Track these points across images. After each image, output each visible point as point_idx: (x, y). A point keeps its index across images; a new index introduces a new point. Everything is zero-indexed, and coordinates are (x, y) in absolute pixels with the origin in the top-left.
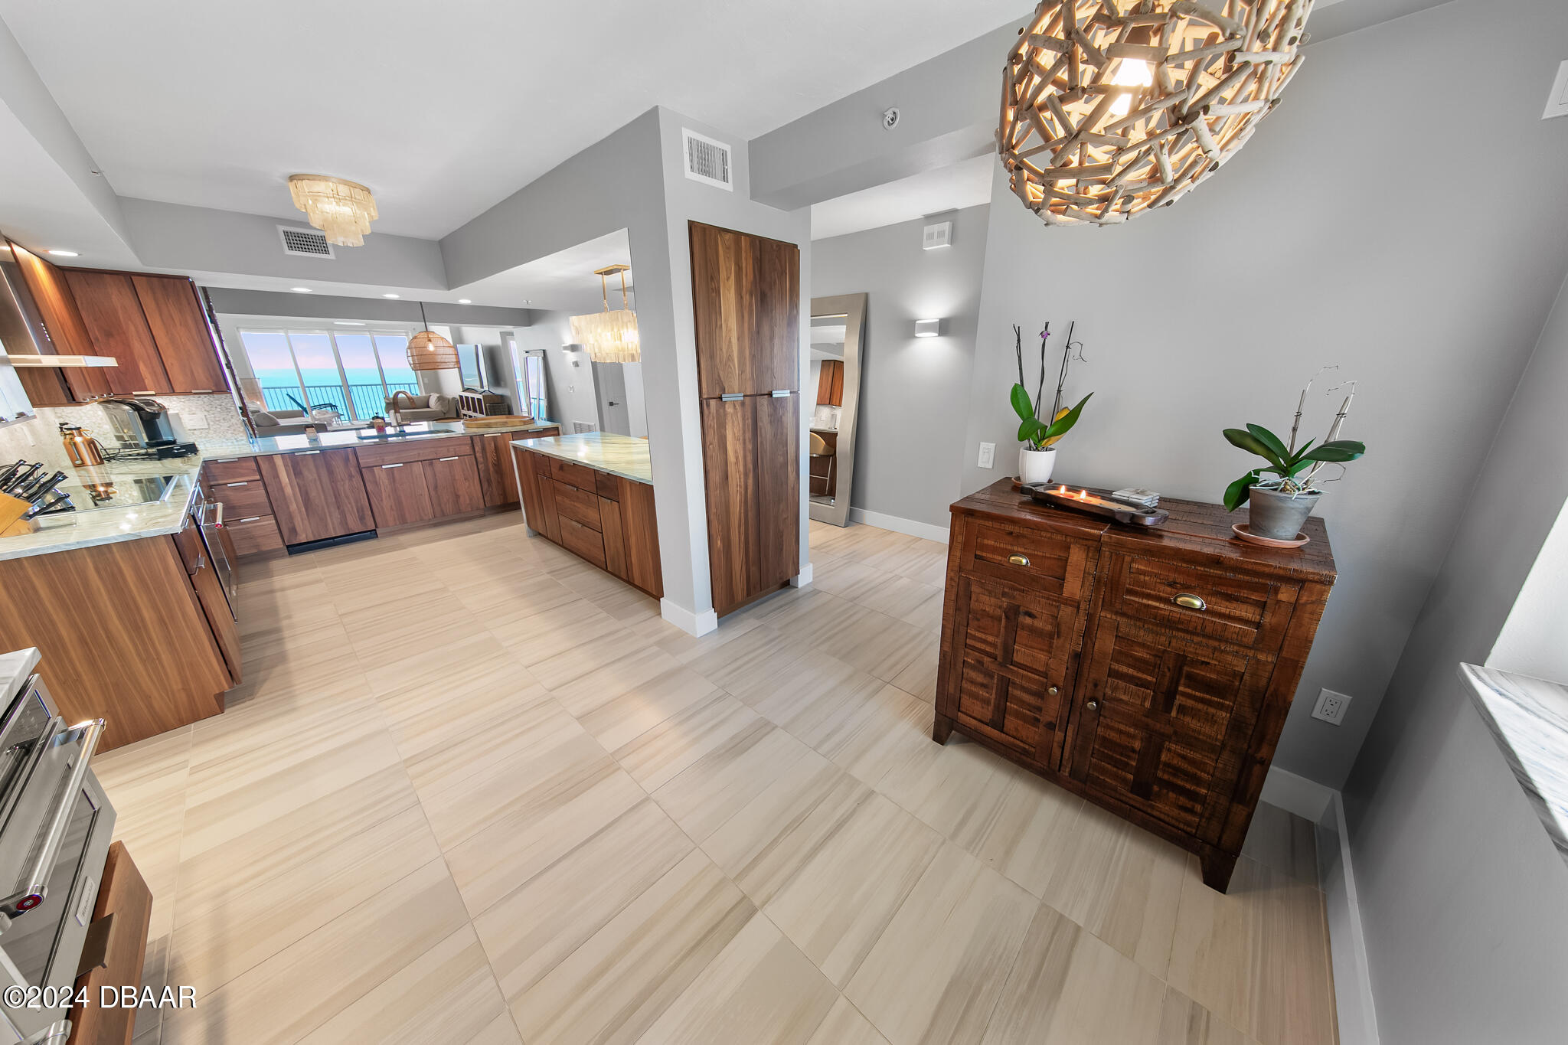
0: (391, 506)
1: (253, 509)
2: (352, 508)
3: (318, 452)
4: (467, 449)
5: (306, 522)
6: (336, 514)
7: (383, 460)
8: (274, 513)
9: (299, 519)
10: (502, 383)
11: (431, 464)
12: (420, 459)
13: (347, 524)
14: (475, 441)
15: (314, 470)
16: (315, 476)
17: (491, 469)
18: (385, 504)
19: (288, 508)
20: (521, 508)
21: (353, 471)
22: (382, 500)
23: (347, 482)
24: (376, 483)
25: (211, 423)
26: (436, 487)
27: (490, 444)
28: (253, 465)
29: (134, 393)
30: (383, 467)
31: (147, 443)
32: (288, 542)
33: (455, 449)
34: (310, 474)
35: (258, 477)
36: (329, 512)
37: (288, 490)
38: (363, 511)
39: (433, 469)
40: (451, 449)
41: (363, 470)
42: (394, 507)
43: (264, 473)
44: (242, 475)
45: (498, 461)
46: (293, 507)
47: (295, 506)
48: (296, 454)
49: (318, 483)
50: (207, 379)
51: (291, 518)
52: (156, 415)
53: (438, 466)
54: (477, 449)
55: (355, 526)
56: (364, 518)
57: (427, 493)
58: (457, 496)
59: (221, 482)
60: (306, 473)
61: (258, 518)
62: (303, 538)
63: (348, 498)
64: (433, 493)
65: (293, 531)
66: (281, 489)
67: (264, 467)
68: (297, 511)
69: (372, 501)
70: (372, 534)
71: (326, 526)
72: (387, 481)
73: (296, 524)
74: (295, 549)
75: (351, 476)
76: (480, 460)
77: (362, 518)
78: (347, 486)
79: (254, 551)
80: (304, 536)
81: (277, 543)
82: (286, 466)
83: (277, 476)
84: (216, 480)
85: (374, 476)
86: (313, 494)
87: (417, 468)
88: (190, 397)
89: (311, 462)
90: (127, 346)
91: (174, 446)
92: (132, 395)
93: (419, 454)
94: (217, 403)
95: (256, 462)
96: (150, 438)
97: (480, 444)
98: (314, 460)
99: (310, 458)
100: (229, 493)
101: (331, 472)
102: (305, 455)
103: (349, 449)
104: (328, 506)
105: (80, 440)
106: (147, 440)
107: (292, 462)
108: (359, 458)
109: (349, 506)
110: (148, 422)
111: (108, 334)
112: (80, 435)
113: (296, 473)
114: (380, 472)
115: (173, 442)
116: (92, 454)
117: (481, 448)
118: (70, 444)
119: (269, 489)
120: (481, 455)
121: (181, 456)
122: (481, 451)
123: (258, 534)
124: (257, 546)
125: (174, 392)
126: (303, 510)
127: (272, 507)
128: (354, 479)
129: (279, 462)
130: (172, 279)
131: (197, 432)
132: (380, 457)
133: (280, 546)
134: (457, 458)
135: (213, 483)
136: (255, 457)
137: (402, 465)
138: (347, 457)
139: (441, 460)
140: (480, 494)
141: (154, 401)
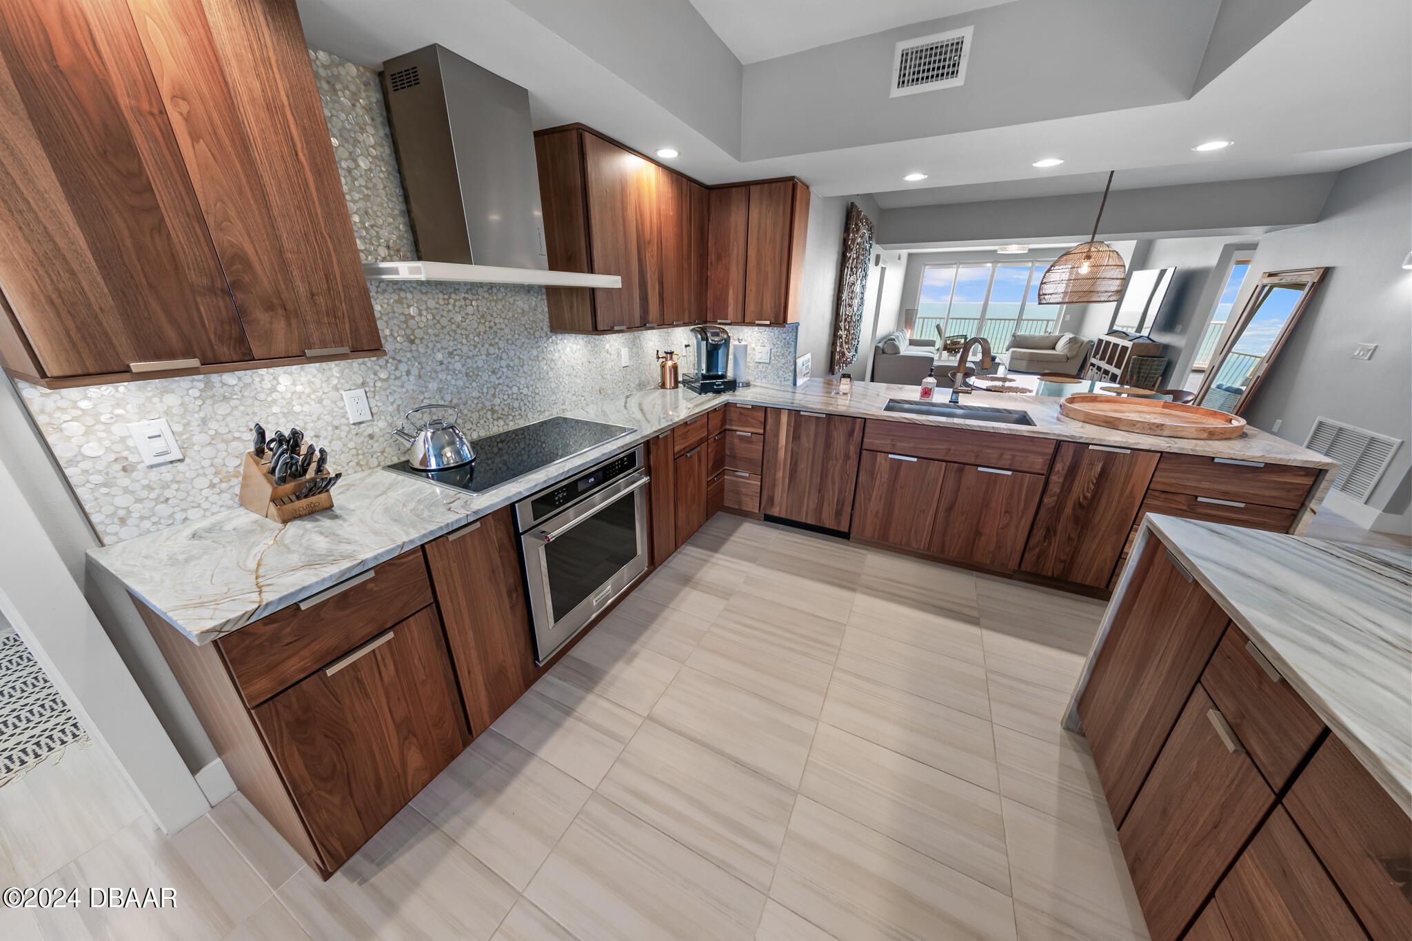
0: (878, 512)
1: (747, 464)
3: (824, 416)
4: (1038, 463)
5: (785, 495)
6: (815, 498)
7: (894, 446)
8: (762, 475)
9: (780, 492)
10: (1179, 327)
11: (960, 471)
12: (947, 458)
13: (821, 513)
14: (1063, 451)
15: (812, 439)
16: (811, 446)
17: (1068, 510)
18: (873, 505)
19: (775, 473)
21: (853, 450)
22: (870, 500)
23: (840, 462)
24: (872, 474)
25: (773, 358)
26: (950, 509)
27: (1092, 464)
28: (761, 415)
30: (890, 456)
31: (702, 374)
32: (765, 508)
33: (1014, 457)
34: (806, 443)
35: (761, 431)
36: (809, 493)
37: (782, 454)
38: (843, 506)
39: (960, 478)
40: (1007, 456)
41: (864, 452)
42: (880, 515)
43: (768, 427)
44: (753, 426)
45: (1094, 496)
46: (780, 474)
47: (781, 474)
48: (802, 413)
49: (811, 453)
50: (772, 310)
51: (774, 486)
53: (969, 476)
54: (1058, 467)
55: (829, 523)
56: (841, 515)
57: (933, 511)
58: (978, 534)
59: (734, 428)
60: (804, 439)
61: (747, 475)
62: (775, 512)
63: (833, 483)
64: (941, 515)
65: (771, 500)
66: (776, 450)
67: (770, 421)
68: (781, 480)
69: (857, 496)
70: (844, 536)
71: (801, 507)
72: (886, 476)
73: (776, 495)
74: (770, 519)
75: (847, 457)
76: (1055, 488)
77: (839, 513)
79: (737, 505)
80: (778, 509)
81: (753, 506)
82: (789, 424)
83: (777, 435)
84: (731, 425)
85: (874, 465)
86: (802, 466)
87: (936, 470)
88: (756, 328)
89: (812, 428)
90: (728, 270)
91: (719, 381)
92: (715, 322)
93: (949, 450)
94: (784, 335)
95: (765, 414)
96: (708, 369)
97: (1070, 460)
98: (817, 425)
99: (814, 420)
100: (736, 441)
101: (828, 446)
102: (810, 416)
103: (859, 420)
104: (810, 486)
105: (670, 363)
106: (704, 372)
107: (795, 422)
108: (866, 435)
109: (831, 493)
110: (712, 352)
111: (719, 258)
112: (671, 359)
113: (795, 436)
114: (883, 461)
115: (722, 377)
116: (671, 378)
117: (1066, 468)
118: (663, 367)
119: (766, 448)
120: (1061, 480)
121: (718, 392)
122: (1065, 472)
123: (743, 490)
124: (740, 503)
125: (743, 322)
126: (787, 481)
127: (763, 467)
128: (849, 462)
129: (784, 418)
130: (779, 184)
131: (760, 366)
132: (892, 440)
133: (757, 511)
134: (1009, 473)
135: (728, 427)
136: (766, 408)
137: (915, 460)
138: (851, 433)
139: (980, 469)
140: (1020, 546)
141: (724, 331)
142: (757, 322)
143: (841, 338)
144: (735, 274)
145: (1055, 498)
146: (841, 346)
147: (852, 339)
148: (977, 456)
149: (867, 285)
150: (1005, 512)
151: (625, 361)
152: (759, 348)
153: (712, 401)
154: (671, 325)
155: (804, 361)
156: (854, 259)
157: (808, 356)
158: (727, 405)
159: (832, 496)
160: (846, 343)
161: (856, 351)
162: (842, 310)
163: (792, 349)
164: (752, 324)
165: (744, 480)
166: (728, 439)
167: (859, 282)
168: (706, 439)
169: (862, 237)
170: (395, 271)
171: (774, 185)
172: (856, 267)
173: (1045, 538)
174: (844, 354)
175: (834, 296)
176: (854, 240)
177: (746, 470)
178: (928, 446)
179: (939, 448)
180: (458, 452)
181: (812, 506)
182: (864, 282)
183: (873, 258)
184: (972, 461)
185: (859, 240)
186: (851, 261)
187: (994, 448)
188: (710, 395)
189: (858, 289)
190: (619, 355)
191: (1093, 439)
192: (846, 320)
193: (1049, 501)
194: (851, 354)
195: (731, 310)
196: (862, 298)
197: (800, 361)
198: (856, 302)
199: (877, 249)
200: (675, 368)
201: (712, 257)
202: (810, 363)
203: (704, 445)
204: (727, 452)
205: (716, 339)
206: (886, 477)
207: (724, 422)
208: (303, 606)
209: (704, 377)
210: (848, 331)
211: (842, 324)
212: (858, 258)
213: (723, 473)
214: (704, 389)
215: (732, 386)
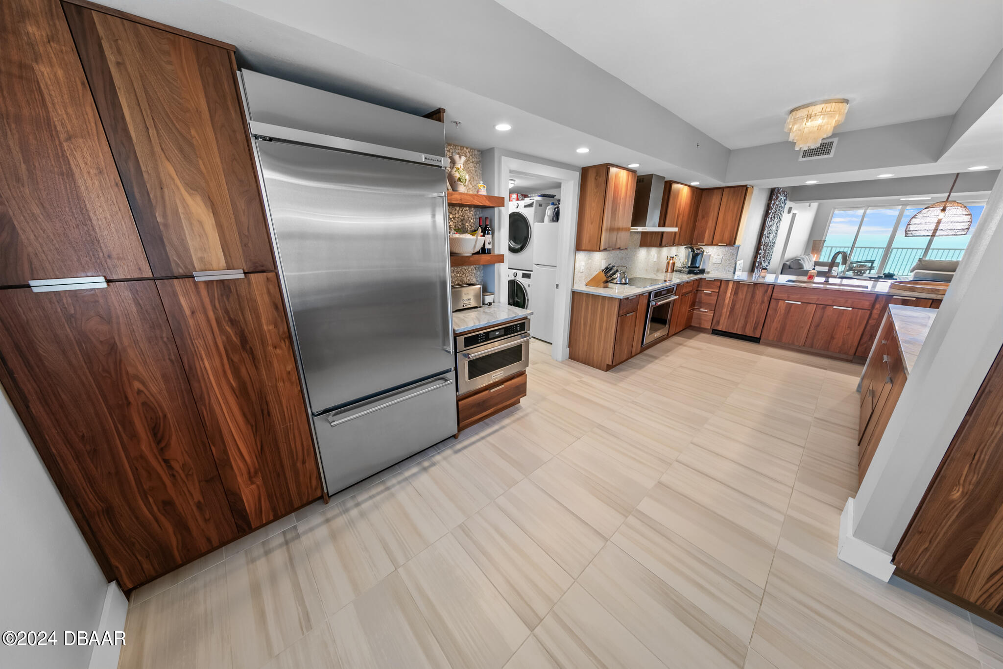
0: (777, 328)
1: (707, 306)
2: (753, 320)
3: (752, 284)
4: (867, 304)
5: (726, 320)
6: (742, 321)
7: (789, 297)
8: (715, 311)
9: (724, 318)
11: (824, 308)
12: (818, 303)
13: (745, 329)
14: (879, 299)
15: (745, 294)
16: (744, 297)
18: (774, 326)
19: (722, 310)
20: (864, 364)
21: (766, 299)
22: (773, 322)
23: (759, 304)
24: (776, 310)
25: (723, 261)
26: (817, 326)
29: (699, 244)
30: (786, 301)
32: (714, 327)
33: (853, 302)
34: (741, 295)
35: (717, 291)
36: (740, 318)
37: (727, 301)
38: (758, 325)
39: (824, 312)
41: (772, 300)
42: (778, 330)
43: (721, 289)
44: (713, 288)
46: (725, 310)
47: (725, 311)
48: (739, 282)
49: (743, 301)
50: (728, 238)
51: (721, 316)
52: (697, 255)
53: (829, 311)
54: (877, 306)
55: (749, 332)
56: (757, 329)
57: (808, 327)
58: (832, 338)
59: (703, 289)
61: (707, 311)
62: (720, 328)
63: (754, 314)
64: (812, 329)
65: (718, 322)
66: (724, 299)
67: (723, 286)
68: (725, 313)
69: (767, 320)
70: (756, 340)
71: (734, 326)
73: (721, 320)
74: (716, 332)
75: (763, 302)
77: (755, 329)
78: (756, 308)
79: (698, 326)
80: (721, 327)
81: (707, 325)
82: (733, 287)
83: (726, 292)
84: (701, 288)
85: (777, 306)
86: (737, 306)
87: (811, 308)
88: (719, 247)
89: (746, 288)
90: (707, 222)
91: (696, 269)
92: (697, 244)
93: (818, 299)
94: (731, 251)
95: (721, 283)
96: (691, 264)
97: (883, 303)
98: (748, 288)
99: (746, 286)
100: (703, 295)
101: (753, 297)
102: (745, 284)
103: (771, 286)
104: (741, 316)
105: (671, 261)
106: (689, 265)
107: (736, 287)
108: (774, 292)
109: (752, 319)
110: (695, 257)
111: (703, 217)
112: (673, 260)
113: (736, 293)
114: (782, 304)
115: (698, 267)
116: (672, 268)
117: (881, 307)
118: (668, 263)
119: (719, 298)
120: (879, 312)
121: (696, 274)
122: (881, 309)
123: (703, 318)
124: (700, 324)
125: (712, 244)
126: (728, 313)
127: (716, 308)
128: (763, 304)
129: (731, 285)
130: (739, 188)
131: (715, 265)
132: (788, 294)
133: (709, 328)
134: (851, 309)
135: (699, 289)
136: (721, 280)
137: (800, 303)
138: (766, 291)
139: (834, 307)
140: (856, 344)
141: (702, 248)
142: (719, 244)
143: (761, 254)
144: (711, 223)
145: (875, 321)
146: (760, 258)
147: (767, 256)
148: (833, 302)
149: (780, 226)
150: (848, 327)
151: (655, 260)
152: (716, 256)
153: (693, 277)
154: (681, 245)
155: (740, 264)
156: (773, 213)
157: (742, 261)
158: (701, 279)
159: (752, 320)
160: (763, 257)
161: (769, 263)
162: (763, 239)
163: (735, 257)
164: (717, 245)
165: (705, 313)
166: (699, 294)
167: (775, 224)
168: (691, 292)
169: (779, 201)
170: (637, 229)
171: (736, 188)
172: (774, 217)
173: (869, 340)
174: (761, 263)
175: (759, 232)
176: (774, 204)
177: (706, 309)
178: (807, 297)
179: (813, 298)
180: (626, 280)
181: (741, 325)
182: (778, 225)
183: (786, 210)
184: (831, 304)
185: (777, 203)
186: (771, 214)
187: (843, 298)
188: (692, 275)
189: (774, 228)
190: (654, 257)
191: (895, 293)
192: (764, 245)
193: (871, 322)
194: (766, 264)
195: (706, 239)
196: (776, 233)
197: (738, 263)
198: (772, 236)
199: (789, 204)
200: (674, 264)
201: (700, 217)
202: (742, 265)
203: (690, 294)
204: (697, 300)
205: (699, 251)
206: (783, 311)
207: (698, 286)
208: (630, 298)
209: (689, 267)
210: (765, 251)
211: (762, 247)
212: (775, 212)
213: (693, 309)
214: (690, 272)
215: (702, 271)
